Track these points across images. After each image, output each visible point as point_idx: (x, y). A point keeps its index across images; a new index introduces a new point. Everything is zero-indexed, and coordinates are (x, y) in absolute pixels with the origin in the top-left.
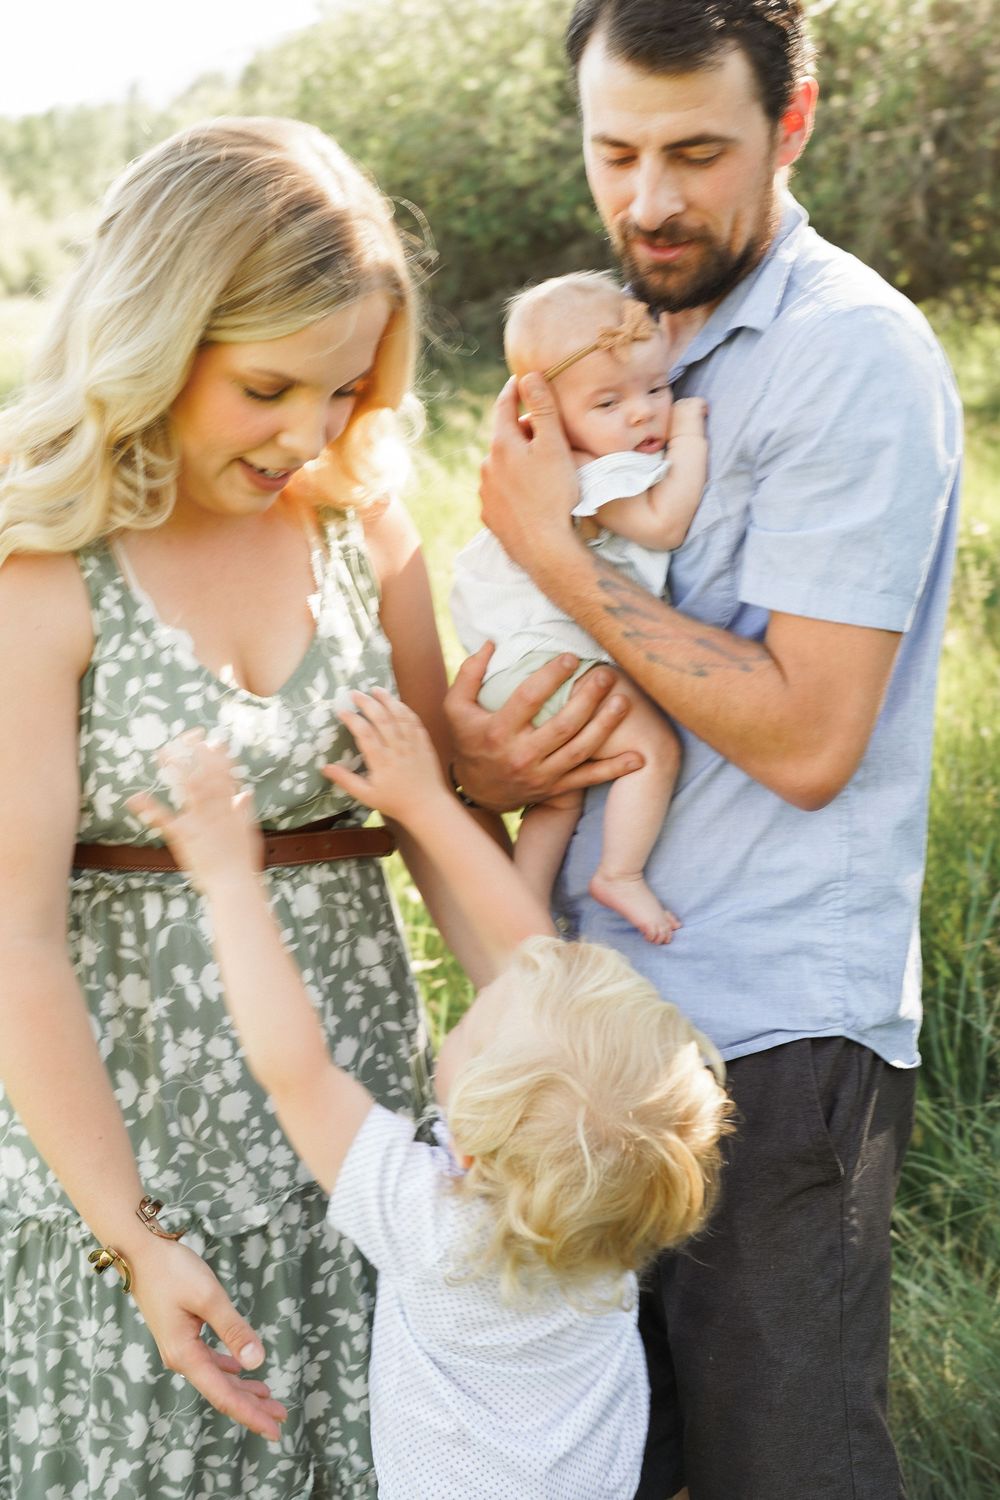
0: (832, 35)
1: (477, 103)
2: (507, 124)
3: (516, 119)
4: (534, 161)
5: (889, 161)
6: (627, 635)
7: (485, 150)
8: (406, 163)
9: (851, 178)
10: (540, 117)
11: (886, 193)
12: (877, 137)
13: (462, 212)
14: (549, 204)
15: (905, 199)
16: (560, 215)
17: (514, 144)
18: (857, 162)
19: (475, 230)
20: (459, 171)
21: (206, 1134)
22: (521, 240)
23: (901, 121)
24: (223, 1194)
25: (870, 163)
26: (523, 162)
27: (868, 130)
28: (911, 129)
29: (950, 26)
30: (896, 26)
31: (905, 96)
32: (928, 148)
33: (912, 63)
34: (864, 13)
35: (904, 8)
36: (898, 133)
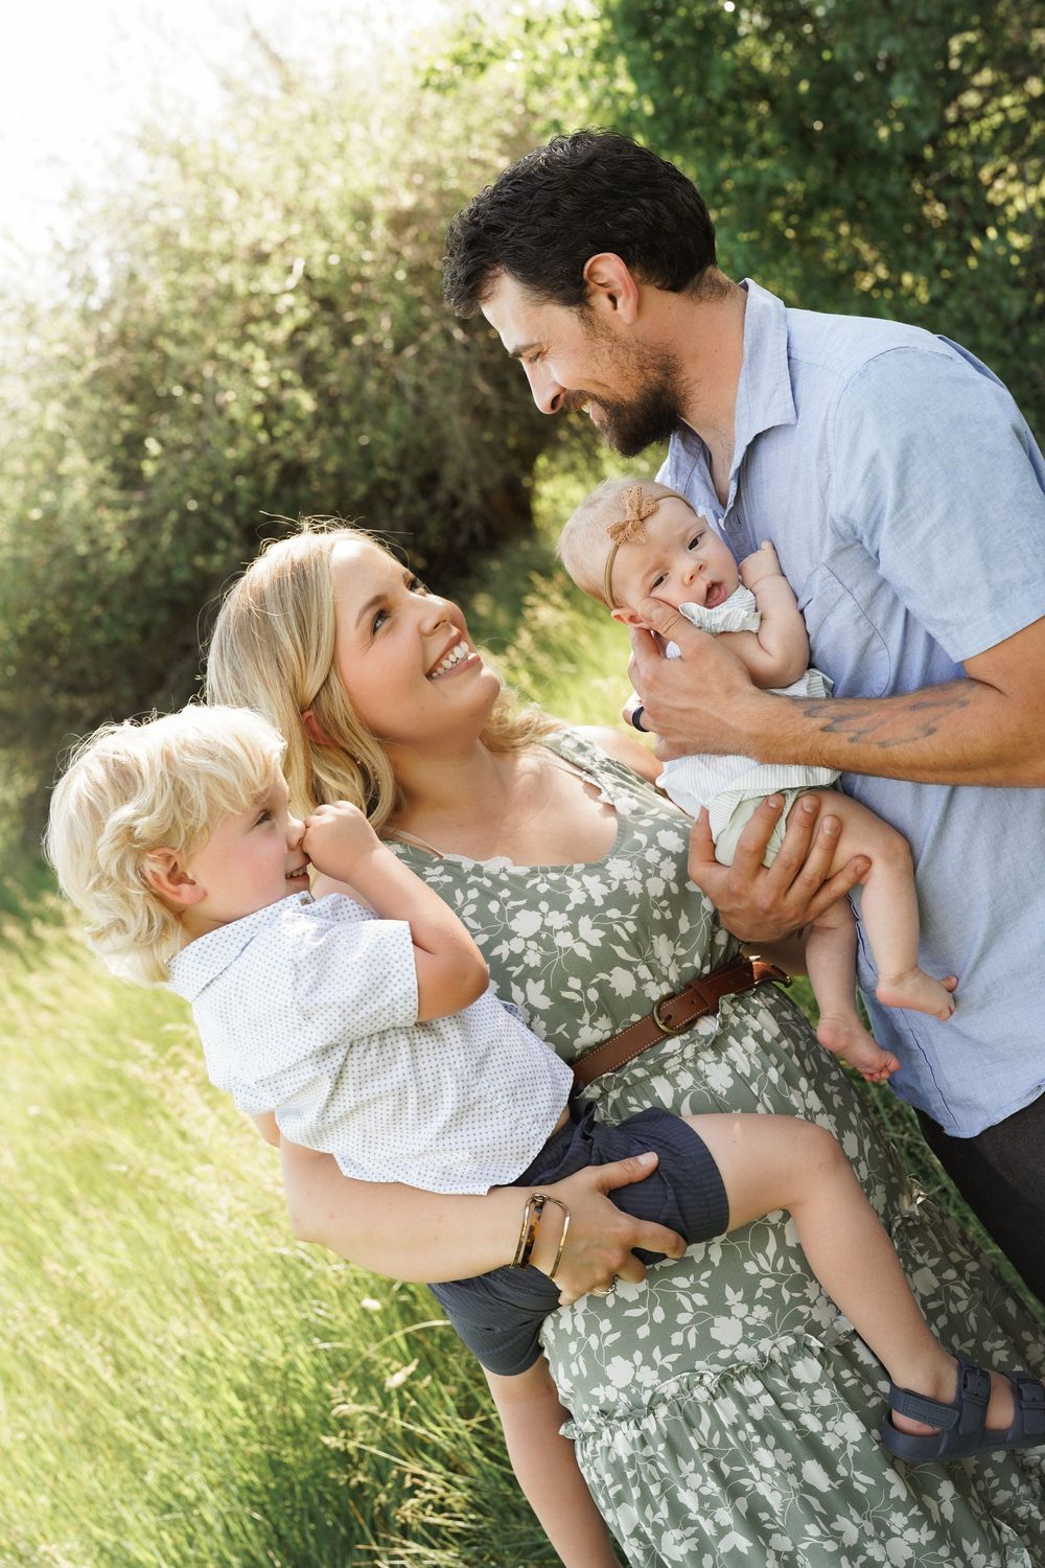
0: (319, 292)
1: (49, 526)
2: (88, 528)
3: (94, 518)
4: (130, 545)
5: (434, 364)
6: (852, 740)
7: (82, 563)
8: (22, 611)
9: (410, 395)
10: (110, 506)
11: (447, 390)
12: (410, 351)
13: (97, 623)
14: (167, 571)
15: (469, 386)
16: (182, 575)
17: (103, 542)
18: (407, 379)
19: (118, 632)
20: (71, 589)
21: (780, 1264)
22: (162, 616)
23: (421, 325)
24: (811, 1314)
25: (418, 375)
26: (121, 552)
27: (399, 349)
28: (435, 328)
29: (411, 232)
30: (368, 256)
31: (412, 304)
32: (458, 334)
33: (401, 275)
34: (334, 260)
35: (366, 239)
36: (426, 337)
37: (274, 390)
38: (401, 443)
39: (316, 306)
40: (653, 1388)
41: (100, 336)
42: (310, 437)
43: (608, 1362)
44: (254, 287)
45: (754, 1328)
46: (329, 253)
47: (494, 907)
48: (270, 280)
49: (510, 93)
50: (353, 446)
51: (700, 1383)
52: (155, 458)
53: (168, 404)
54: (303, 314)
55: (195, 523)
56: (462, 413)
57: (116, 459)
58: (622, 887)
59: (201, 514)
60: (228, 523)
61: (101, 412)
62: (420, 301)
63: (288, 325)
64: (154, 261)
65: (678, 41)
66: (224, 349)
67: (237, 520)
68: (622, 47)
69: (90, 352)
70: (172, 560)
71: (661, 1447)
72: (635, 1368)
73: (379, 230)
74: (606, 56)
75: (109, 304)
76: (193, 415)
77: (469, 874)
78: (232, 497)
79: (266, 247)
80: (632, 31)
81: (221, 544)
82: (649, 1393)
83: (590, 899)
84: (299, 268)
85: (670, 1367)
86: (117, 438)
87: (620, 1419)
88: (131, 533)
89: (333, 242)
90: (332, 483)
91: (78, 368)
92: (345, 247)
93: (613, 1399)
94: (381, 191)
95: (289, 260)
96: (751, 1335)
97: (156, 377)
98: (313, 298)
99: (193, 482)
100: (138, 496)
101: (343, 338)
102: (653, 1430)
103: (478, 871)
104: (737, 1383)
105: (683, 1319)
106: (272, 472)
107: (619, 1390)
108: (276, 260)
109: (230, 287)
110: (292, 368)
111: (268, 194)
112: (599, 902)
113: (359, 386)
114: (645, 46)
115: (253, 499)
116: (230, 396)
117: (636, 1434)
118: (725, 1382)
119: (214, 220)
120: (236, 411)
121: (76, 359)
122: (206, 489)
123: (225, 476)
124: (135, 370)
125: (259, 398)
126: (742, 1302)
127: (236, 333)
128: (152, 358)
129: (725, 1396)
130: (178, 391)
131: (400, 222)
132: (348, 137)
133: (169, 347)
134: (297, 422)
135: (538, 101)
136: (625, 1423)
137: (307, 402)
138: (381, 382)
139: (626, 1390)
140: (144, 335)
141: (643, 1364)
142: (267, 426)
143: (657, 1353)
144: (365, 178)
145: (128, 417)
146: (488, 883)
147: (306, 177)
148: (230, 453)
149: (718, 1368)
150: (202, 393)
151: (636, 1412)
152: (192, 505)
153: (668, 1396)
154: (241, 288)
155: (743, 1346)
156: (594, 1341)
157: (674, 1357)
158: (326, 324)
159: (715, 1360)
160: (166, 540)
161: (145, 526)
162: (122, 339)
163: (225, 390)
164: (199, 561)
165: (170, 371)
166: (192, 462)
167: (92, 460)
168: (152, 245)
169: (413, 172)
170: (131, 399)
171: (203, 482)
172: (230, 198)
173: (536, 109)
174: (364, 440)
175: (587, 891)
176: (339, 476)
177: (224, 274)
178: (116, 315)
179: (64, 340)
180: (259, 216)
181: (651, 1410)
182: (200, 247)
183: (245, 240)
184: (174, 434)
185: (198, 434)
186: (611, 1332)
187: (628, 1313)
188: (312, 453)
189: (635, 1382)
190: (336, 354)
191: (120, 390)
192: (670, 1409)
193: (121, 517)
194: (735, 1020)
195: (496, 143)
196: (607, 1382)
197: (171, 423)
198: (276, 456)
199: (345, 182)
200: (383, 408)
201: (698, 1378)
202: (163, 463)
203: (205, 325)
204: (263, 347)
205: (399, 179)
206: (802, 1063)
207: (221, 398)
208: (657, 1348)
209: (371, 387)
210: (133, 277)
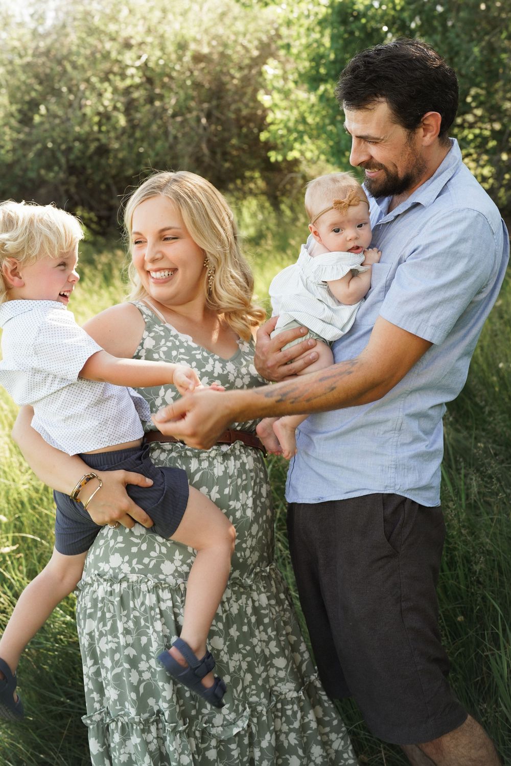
0: (148, 74)
4: (14, 150)
5: (187, 129)
9: (171, 139)
10: (11, 128)
11: (188, 144)
12: (179, 119)
14: (25, 170)
15: (199, 146)
16: (32, 175)
18: (172, 131)
23: (189, 110)
25: (178, 131)
26: (8, 152)
27: (174, 116)
28: (195, 113)
29: (202, 65)
30: (178, 67)
31: (188, 98)
32: (204, 121)
33: (189, 83)
34: (161, 62)
35: (180, 59)
36: (188, 116)
37: (110, 109)
38: (158, 159)
39: (144, 79)
40: (126, 574)
41: (37, 48)
42: (117, 138)
43: (113, 554)
44: (120, 58)
45: (179, 572)
46: (160, 58)
47: (174, 353)
48: (128, 57)
49: (272, 22)
50: (135, 150)
51: (146, 583)
52: (42, 116)
53: (57, 93)
54: (137, 80)
55: (49, 153)
56: (190, 157)
57: (22, 108)
58: (227, 374)
59: (52, 150)
60: (63, 160)
61: (24, 82)
62: (193, 98)
63: (128, 82)
64: (76, 23)
65: (357, 34)
66: (94, 80)
67: (68, 161)
68: (332, 24)
69: (30, 52)
70: (30, 166)
71: (118, 599)
72: (123, 562)
73: (187, 58)
74: (323, 24)
75: (48, 34)
76: (67, 104)
77: (172, 336)
78: (70, 149)
79: (133, 42)
80: (339, 19)
81: (56, 168)
82: (123, 575)
83: (213, 372)
84: (144, 59)
85: (137, 570)
86: (27, 98)
87: (105, 580)
88: (17, 145)
89: (164, 54)
90: (118, 163)
91: (21, 56)
92: (169, 58)
93: (106, 570)
94: (195, 40)
95: (141, 53)
96: (176, 574)
97: (57, 78)
98: (144, 75)
99: (55, 134)
100: (27, 129)
101: (150, 100)
102: (117, 590)
103: (176, 337)
104: (161, 590)
105: (153, 554)
106: (93, 146)
107: (110, 568)
108: (135, 49)
109: (109, 53)
110: (123, 103)
111: (144, 18)
112: (216, 375)
113: (149, 125)
114: (342, 29)
115: (79, 154)
116: (89, 103)
117: (109, 589)
118: (156, 587)
119: (114, 19)
120: (88, 111)
121: (23, 53)
122: (59, 140)
123: (71, 138)
124: (48, 71)
125: (101, 109)
126: (180, 560)
127: (102, 75)
128: (59, 69)
129: (153, 594)
130: (64, 89)
131: (198, 58)
132: (190, 9)
133: (69, 68)
134: (115, 128)
135: (284, 31)
136: (106, 583)
137: (122, 121)
138: (159, 127)
139: (114, 569)
140: (59, 56)
141: (127, 562)
142: (100, 124)
143: (135, 561)
144: (191, 32)
145: (36, 90)
146: (178, 343)
147: (164, 18)
148: (77, 129)
149: (156, 581)
150: (76, 96)
151: (113, 580)
152: (50, 145)
153: (130, 580)
154: (114, 55)
155: (171, 577)
156: (112, 542)
157: (141, 567)
158: (146, 89)
159: (156, 577)
160: (31, 155)
161: (25, 145)
162: (47, 53)
163: (87, 99)
164: (43, 172)
165: (65, 79)
166: (58, 125)
167: (11, 103)
168: (79, 16)
169: (213, 38)
170: (41, 83)
171: (60, 137)
172: (125, 12)
173: (282, 34)
174: (141, 150)
175: (214, 367)
176: (123, 162)
177: (108, 45)
178: (49, 41)
179: (19, 40)
180: (135, 25)
181: (120, 582)
182: (102, 28)
183: (124, 34)
184: (54, 108)
185: (66, 113)
186: (121, 543)
187: (132, 539)
188: (116, 145)
189: (119, 568)
190: (144, 105)
191: (37, 76)
192: (128, 586)
193: (15, 135)
194: (238, 453)
195: (256, 43)
196: (108, 562)
197: (55, 102)
198: (98, 140)
199: (182, 28)
200: (156, 139)
201: (146, 580)
202: (44, 119)
203: (89, 65)
204: (113, 87)
205: (205, 39)
206: (254, 486)
207: (83, 102)
208: (136, 560)
209: (154, 127)
210: (64, 26)
